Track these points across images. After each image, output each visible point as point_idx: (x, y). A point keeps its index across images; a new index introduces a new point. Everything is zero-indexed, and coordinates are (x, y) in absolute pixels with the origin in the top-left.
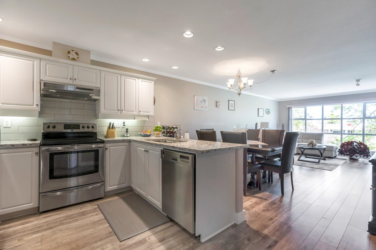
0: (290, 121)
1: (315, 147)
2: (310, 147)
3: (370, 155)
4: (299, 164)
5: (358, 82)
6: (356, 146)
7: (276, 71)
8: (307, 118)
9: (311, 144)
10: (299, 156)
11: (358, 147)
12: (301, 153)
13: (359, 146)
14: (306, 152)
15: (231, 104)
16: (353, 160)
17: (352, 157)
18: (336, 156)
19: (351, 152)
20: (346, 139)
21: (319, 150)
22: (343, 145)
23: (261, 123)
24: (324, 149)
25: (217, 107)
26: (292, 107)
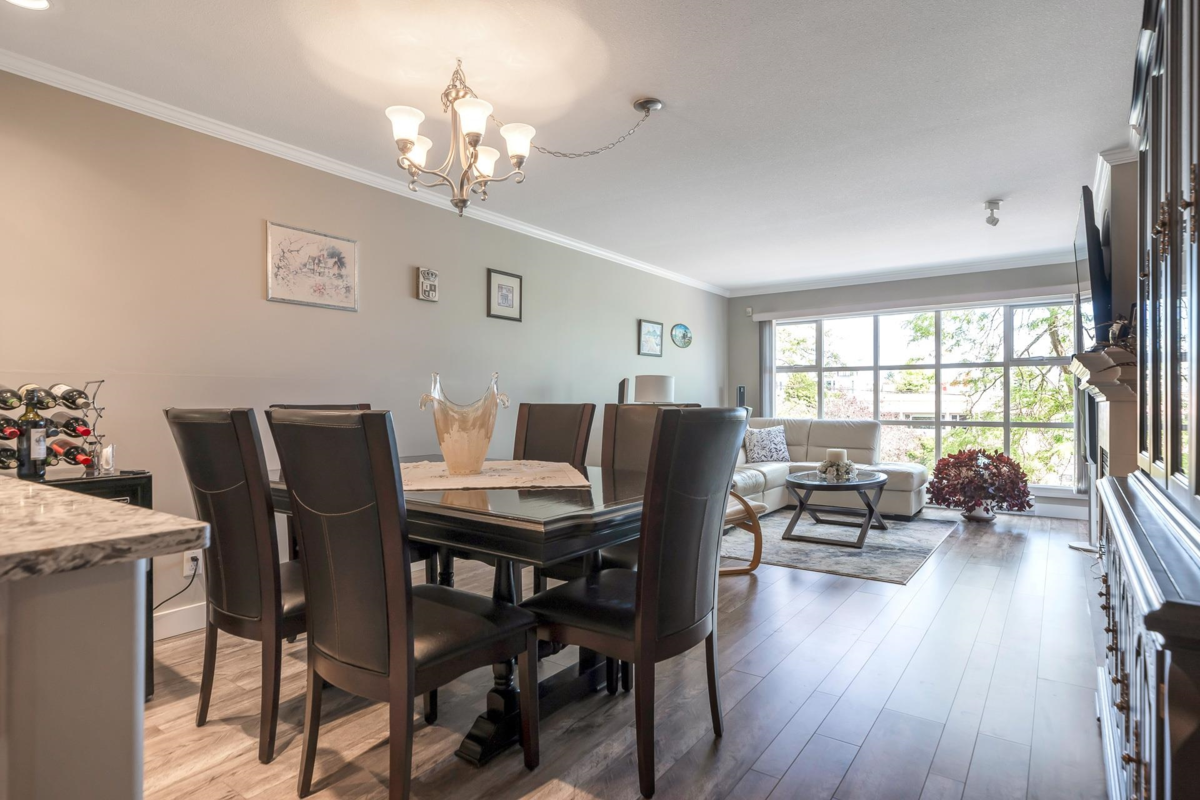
0: (766, 377)
1: (848, 480)
2: (830, 479)
3: (1031, 503)
4: (785, 559)
5: (992, 210)
6: (986, 467)
7: (659, 106)
8: (824, 364)
9: (831, 466)
10: (790, 515)
11: (992, 473)
12: (797, 503)
13: (996, 467)
14: (816, 498)
15: (500, 287)
16: (978, 524)
17: (974, 513)
18: (920, 511)
19: (969, 494)
20: (953, 442)
21: (860, 493)
22: (942, 468)
23: (637, 377)
24: (881, 486)
25: (417, 297)
26: (774, 322)
